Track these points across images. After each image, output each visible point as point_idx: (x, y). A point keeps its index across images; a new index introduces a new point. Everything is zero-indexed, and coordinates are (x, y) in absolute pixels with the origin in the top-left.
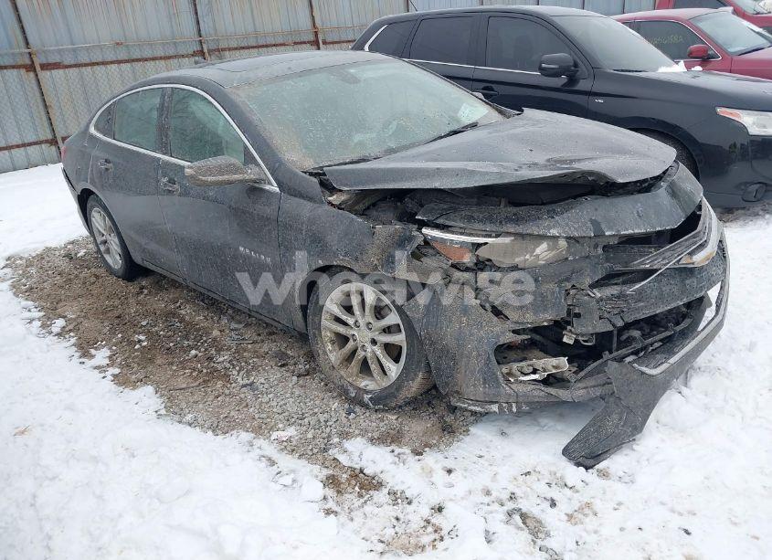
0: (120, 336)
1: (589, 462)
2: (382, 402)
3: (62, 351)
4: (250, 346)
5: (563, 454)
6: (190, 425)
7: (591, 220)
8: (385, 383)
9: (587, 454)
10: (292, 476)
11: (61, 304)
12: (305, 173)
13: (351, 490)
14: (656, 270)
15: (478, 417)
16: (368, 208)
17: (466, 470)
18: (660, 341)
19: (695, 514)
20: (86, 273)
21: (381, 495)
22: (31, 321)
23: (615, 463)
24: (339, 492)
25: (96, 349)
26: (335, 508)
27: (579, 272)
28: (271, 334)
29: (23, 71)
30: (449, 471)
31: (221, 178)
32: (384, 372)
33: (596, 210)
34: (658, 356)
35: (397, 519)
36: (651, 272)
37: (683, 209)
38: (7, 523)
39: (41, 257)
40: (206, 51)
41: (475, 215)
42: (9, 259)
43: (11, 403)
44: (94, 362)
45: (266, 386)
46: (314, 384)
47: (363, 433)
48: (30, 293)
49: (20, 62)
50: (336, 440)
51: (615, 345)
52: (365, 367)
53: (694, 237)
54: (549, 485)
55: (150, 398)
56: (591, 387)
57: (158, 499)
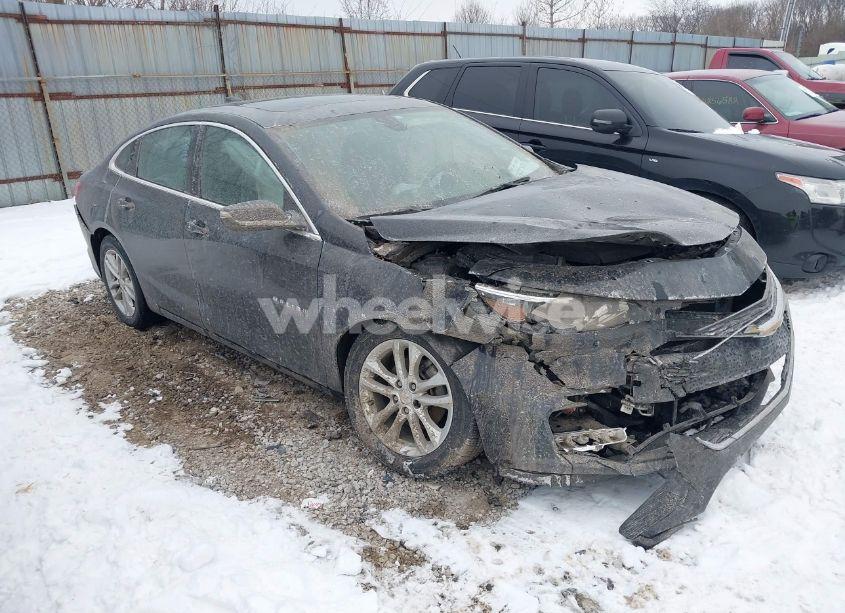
0: (132, 388)
1: (647, 542)
2: (424, 470)
3: (67, 404)
4: (275, 405)
5: (620, 532)
6: (212, 488)
7: (654, 284)
8: (427, 450)
9: (646, 533)
10: (326, 547)
11: (66, 352)
12: (350, 221)
13: (390, 565)
14: (720, 340)
15: (528, 490)
16: (416, 261)
17: (516, 547)
18: (723, 414)
19: (762, 600)
20: (92, 320)
21: (424, 570)
22: (34, 369)
23: (675, 543)
24: (378, 566)
25: (106, 402)
26: (374, 583)
27: (639, 337)
28: (298, 393)
29: (30, 100)
30: (498, 547)
31: (259, 223)
32: (427, 437)
33: (659, 273)
34: (722, 430)
35: (443, 597)
36: (714, 341)
37: (747, 276)
38: (9, 589)
39: (43, 300)
40: (229, 87)
41: (533, 273)
42: (8, 301)
43: (13, 458)
44: (105, 416)
45: (295, 449)
46: (347, 448)
47: (403, 502)
48: (30, 339)
49: (28, 90)
50: (372, 510)
51: (675, 418)
52: (406, 432)
53: (760, 305)
54: (606, 564)
55: (166, 457)
56: (651, 461)
57: (180, 567)
